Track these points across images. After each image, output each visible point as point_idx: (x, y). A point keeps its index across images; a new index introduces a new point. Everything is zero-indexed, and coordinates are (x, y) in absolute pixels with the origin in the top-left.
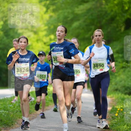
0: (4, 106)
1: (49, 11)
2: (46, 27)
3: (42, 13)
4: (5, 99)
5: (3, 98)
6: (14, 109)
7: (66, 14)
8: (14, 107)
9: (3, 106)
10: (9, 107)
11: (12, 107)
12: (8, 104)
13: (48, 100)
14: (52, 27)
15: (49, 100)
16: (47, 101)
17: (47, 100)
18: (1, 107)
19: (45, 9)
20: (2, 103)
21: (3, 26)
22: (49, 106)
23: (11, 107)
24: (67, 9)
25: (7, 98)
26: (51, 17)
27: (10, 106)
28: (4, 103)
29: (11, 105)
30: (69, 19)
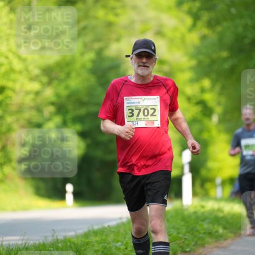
0: (103, 247)
1: (200, 24)
2: (193, 63)
3: (183, 29)
4: (105, 228)
5: (100, 226)
6: (126, 252)
7: (240, 30)
8: (126, 248)
9: (100, 246)
10: (115, 248)
11: (123, 247)
12: (113, 242)
13: (202, 232)
14: (207, 61)
15: (205, 233)
16: (201, 235)
17: (200, 233)
18: (97, 249)
19: (189, 21)
20: (97, 239)
21: (93, 62)
22: (207, 245)
23: (118, 249)
24: (241, 17)
25: (109, 226)
26: (203, 38)
27: (117, 245)
28: (102, 239)
29: (120, 243)
30: (247, 41)
